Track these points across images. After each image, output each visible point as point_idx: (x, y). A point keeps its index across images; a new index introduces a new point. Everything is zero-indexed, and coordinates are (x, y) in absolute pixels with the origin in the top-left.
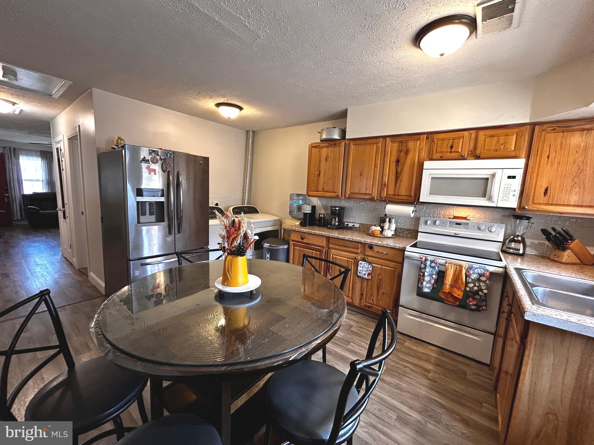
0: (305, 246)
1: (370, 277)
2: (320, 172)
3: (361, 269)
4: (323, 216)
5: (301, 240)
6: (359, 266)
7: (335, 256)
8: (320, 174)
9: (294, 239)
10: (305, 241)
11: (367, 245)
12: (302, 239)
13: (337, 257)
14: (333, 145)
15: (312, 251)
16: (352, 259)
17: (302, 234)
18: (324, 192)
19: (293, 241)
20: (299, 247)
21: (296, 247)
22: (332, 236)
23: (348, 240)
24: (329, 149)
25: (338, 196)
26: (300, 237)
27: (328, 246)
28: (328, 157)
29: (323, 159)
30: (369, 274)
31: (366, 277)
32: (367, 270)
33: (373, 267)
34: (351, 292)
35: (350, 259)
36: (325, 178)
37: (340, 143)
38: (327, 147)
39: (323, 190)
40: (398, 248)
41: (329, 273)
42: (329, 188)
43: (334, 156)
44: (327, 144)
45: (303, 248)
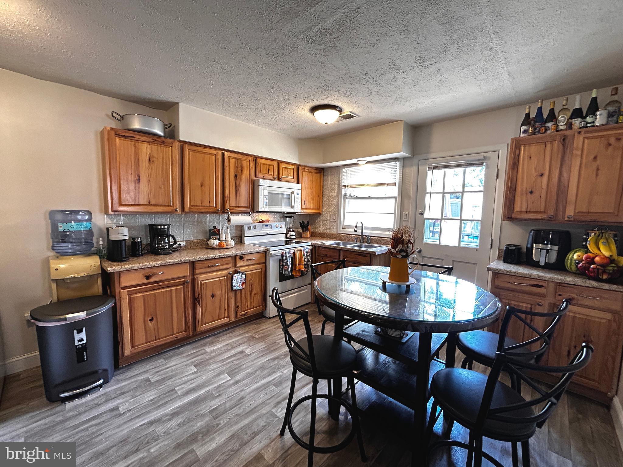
0: (155, 286)
1: (244, 286)
2: (139, 176)
3: (235, 282)
4: (139, 241)
5: (145, 281)
6: (234, 280)
7: (205, 282)
8: (139, 180)
9: (123, 285)
10: (153, 279)
11: (238, 257)
12: (148, 277)
13: (207, 281)
14: (160, 143)
15: (170, 289)
16: (224, 277)
17: (148, 270)
18: (151, 205)
19: (124, 288)
21: (135, 296)
22: (200, 259)
23: (219, 258)
24: (153, 147)
26: (142, 276)
27: (193, 272)
28: (153, 157)
29: (144, 159)
30: (243, 283)
31: (241, 287)
32: (241, 281)
33: (245, 275)
34: (226, 311)
35: (222, 277)
36: (151, 187)
37: (172, 143)
38: (150, 143)
39: (149, 203)
40: (262, 251)
41: (199, 305)
43: (163, 158)
45: (151, 290)
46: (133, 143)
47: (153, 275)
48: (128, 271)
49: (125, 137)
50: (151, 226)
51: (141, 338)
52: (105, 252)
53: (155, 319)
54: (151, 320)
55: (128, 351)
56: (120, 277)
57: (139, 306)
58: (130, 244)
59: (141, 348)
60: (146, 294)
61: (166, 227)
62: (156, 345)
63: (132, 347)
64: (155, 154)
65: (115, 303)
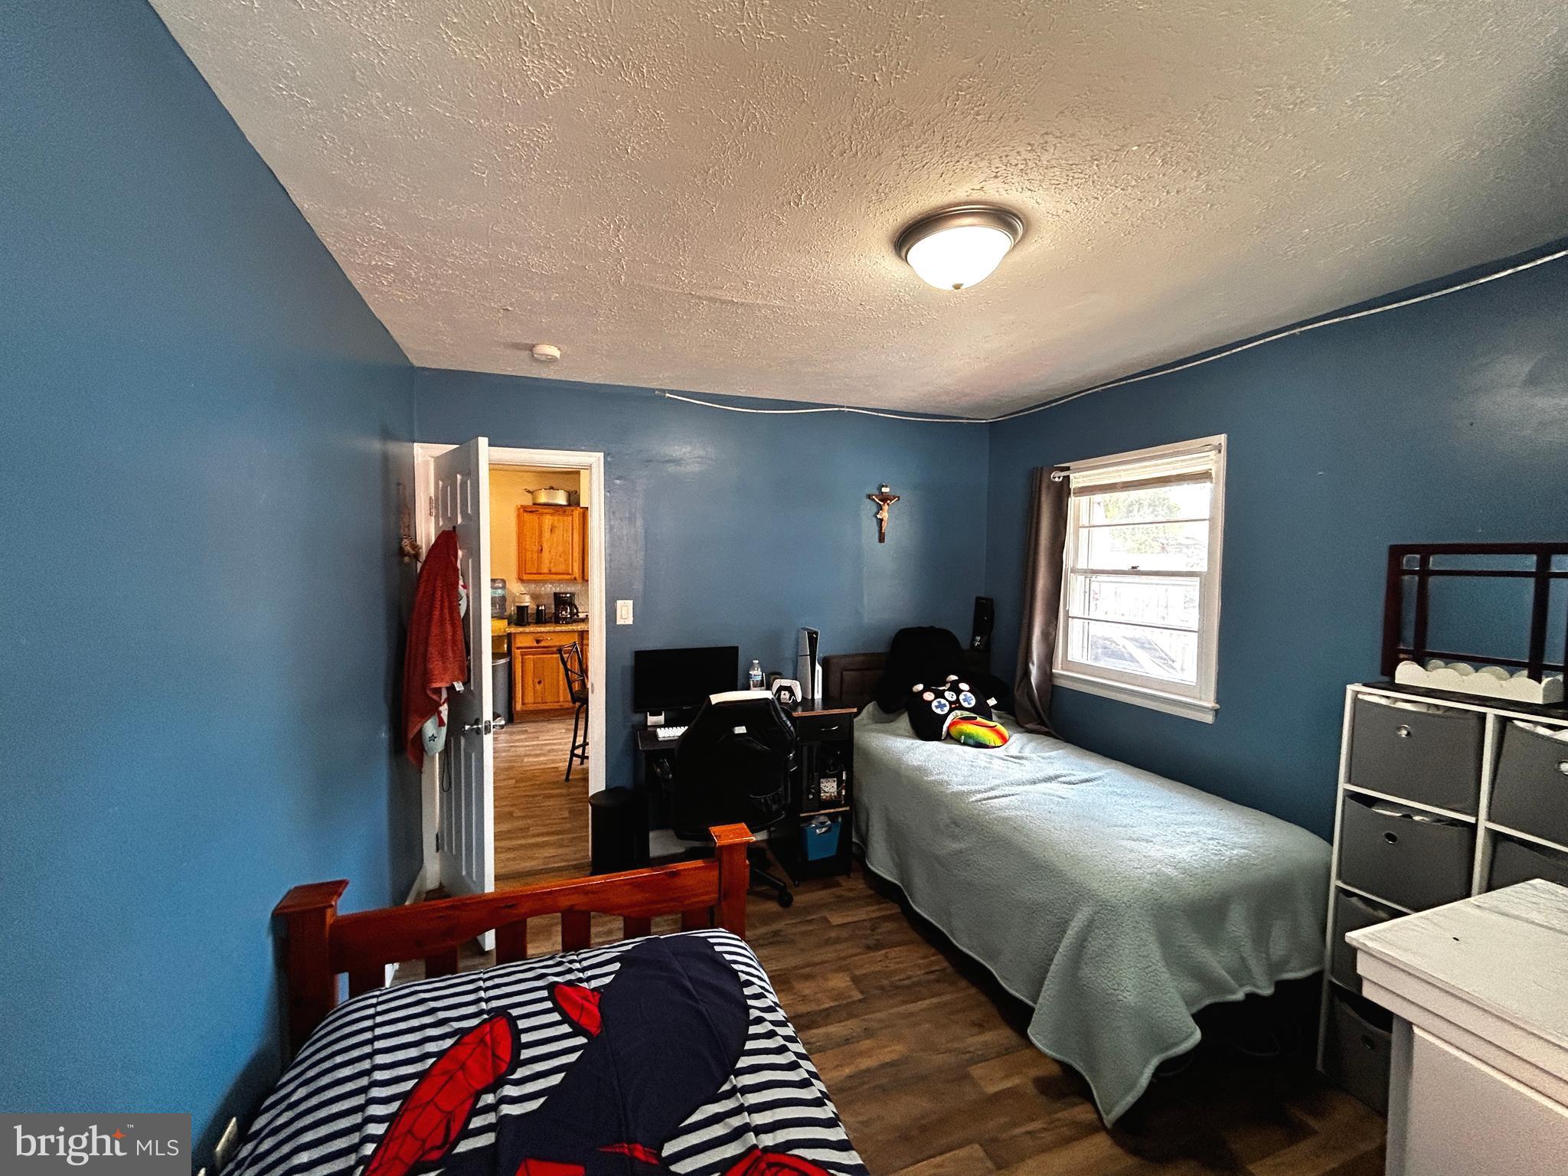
0: (544, 651)
2: (542, 546)
4: (543, 608)
5: (535, 644)
8: (542, 550)
9: (519, 645)
10: (542, 644)
12: (538, 641)
17: (542, 636)
18: (551, 574)
19: (518, 648)
20: (533, 655)
21: (527, 657)
24: (556, 518)
25: (575, 579)
26: (535, 639)
27: (582, 642)
28: (555, 527)
29: (546, 530)
36: (552, 555)
38: (552, 514)
39: (550, 571)
42: (561, 568)
43: (564, 527)
44: (551, 511)
45: (540, 654)
46: (538, 516)
47: (542, 640)
48: (521, 633)
49: (531, 512)
50: (556, 595)
51: (530, 699)
52: (515, 617)
53: (542, 683)
54: (540, 682)
55: (519, 707)
56: (515, 637)
57: (530, 666)
58: (535, 612)
59: (531, 707)
60: (535, 657)
61: (568, 595)
62: (542, 708)
63: (523, 704)
64: (556, 523)
65: (511, 660)
